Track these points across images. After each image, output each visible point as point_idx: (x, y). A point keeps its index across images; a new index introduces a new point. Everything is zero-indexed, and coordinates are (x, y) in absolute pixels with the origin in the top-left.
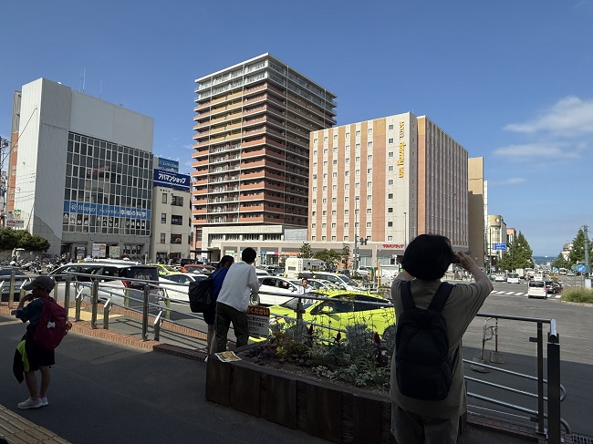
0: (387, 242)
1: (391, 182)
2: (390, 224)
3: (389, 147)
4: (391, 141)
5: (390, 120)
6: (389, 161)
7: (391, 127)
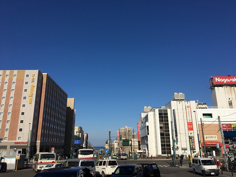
0: (17, 141)
1: (24, 106)
2: (21, 130)
3: (25, 87)
4: (27, 83)
5: (27, 72)
6: (24, 94)
7: (27, 76)
